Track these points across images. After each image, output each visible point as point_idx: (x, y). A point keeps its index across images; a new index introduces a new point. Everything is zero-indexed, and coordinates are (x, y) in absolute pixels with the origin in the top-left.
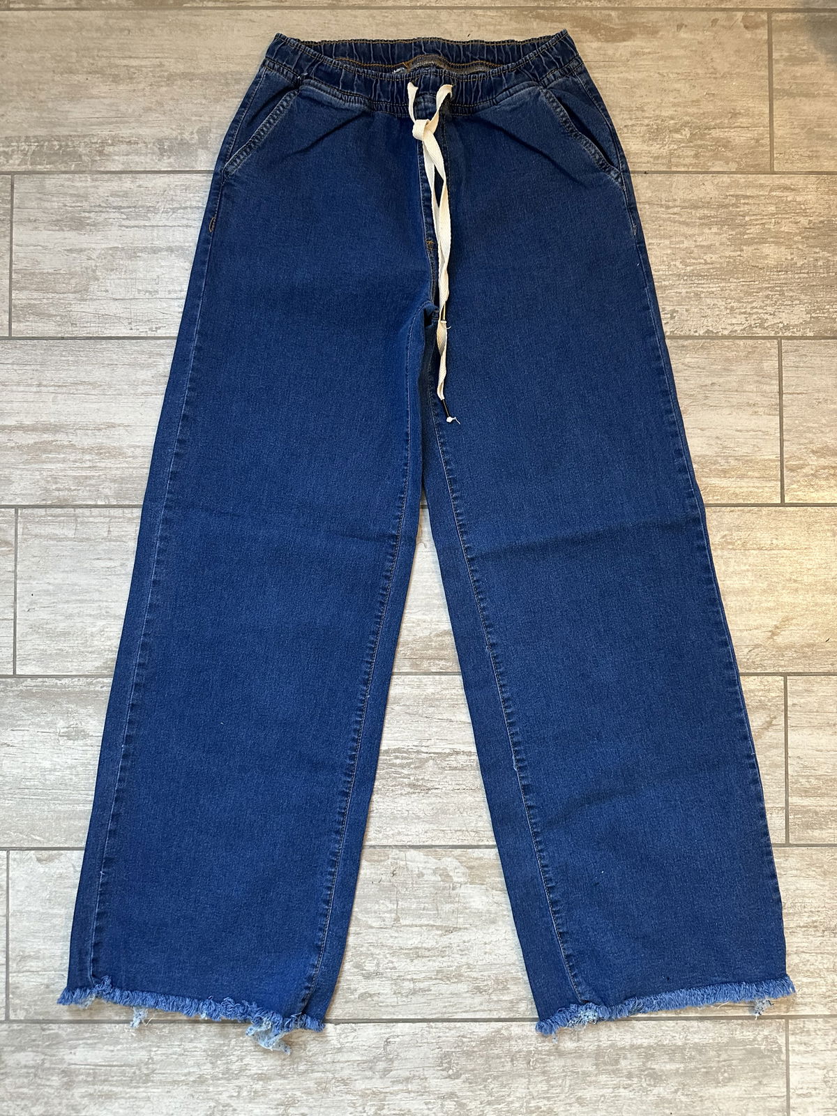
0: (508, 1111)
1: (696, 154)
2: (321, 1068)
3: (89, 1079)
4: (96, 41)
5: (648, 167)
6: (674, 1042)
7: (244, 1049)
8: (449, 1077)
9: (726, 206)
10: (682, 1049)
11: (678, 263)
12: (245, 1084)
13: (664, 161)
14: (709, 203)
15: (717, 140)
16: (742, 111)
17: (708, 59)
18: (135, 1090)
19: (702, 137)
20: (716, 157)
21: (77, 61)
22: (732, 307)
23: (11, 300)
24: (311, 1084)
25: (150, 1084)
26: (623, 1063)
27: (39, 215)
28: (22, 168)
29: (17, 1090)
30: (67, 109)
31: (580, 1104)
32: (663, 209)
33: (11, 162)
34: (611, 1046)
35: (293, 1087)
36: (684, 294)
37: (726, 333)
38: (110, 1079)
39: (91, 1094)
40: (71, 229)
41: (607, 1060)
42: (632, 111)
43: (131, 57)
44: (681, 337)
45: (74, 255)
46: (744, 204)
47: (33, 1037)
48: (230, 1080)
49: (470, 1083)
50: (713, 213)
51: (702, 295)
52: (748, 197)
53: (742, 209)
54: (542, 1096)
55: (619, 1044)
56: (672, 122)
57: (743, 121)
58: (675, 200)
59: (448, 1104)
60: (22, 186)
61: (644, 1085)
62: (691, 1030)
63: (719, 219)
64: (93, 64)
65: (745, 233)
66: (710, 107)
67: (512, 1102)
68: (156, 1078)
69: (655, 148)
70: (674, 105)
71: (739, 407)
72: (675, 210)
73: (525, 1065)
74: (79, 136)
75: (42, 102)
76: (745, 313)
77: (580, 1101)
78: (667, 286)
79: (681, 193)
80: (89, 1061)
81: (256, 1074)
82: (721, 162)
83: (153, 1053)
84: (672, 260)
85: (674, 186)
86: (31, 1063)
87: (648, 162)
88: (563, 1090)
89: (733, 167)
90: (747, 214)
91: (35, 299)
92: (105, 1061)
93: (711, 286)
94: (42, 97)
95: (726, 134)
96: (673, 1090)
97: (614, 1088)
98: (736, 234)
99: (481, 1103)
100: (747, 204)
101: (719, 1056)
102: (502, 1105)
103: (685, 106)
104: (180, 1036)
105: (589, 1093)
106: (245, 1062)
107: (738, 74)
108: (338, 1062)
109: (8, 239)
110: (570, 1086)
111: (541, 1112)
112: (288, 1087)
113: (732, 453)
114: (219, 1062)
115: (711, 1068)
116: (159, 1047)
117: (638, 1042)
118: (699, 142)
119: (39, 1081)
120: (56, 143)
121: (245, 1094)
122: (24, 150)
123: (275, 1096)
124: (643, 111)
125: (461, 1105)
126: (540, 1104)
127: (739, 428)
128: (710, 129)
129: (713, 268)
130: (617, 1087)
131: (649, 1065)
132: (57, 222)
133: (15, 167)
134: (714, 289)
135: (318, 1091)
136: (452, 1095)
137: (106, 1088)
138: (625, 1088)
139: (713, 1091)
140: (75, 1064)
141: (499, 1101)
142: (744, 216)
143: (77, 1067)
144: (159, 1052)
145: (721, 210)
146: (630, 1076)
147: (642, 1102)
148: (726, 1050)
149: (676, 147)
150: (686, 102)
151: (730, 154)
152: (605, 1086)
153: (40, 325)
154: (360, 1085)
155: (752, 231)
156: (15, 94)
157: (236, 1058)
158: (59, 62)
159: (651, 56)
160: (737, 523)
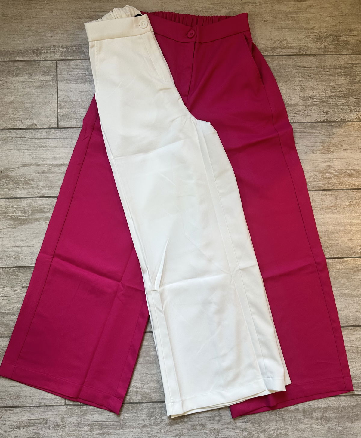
0: (269, 435)
1: (335, 47)
2: (193, 420)
3: (99, 427)
4: (89, 5)
5: (316, 53)
6: (334, 405)
7: (162, 413)
8: (245, 422)
9: (348, 68)
10: (338, 408)
11: (329, 92)
12: (163, 427)
13: (322, 50)
14: (341, 67)
15: (344, 41)
16: (354, 29)
17: (339, 8)
18: (118, 431)
19: (338, 40)
20: (343, 48)
21: (82, 14)
22: (351, 109)
23: (58, 112)
24: (189, 426)
25: (124, 429)
26: (314, 414)
27: (69, 77)
28: (61, 58)
29: (70, 432)
30: (78, 34)
31: (297, 431)
32: (323, 70)
33: (56, 56)
34: (309, 408)
35: (182, 428)
36: (331, 104)
37: (349, 119)
38: (108, 427)
39: (100, 433)
40: (81, 83)
41: (308, 414)
42: (309, 30)
43: (104, 12)
44: (331, 122)
45: (83, 93)
46: (355, 67)
47: (76, 411)
48: (156, 426)
49: (253, 424)
50: (342, 71)
51: (339, 104)
52: (357, 64)
53: (354, 69)
54: (282, 428)
55: (312, 407)
56: (326, 34)
57: (354, 33)
58: (327, 66)
59: (245, 433)
60: (61, 65)
61: (323, 423)
62: (341, 400)
63: (345, 73)
64: (88, 15)
65: (355, 79)
66: (340, 28)
67: (270, 431)
68: (127, 426)
69: (319, 45)
70: (326, 27)
71: (355, 149)
72: (328, 70)
73: (275, 416)
74: (84, 45)
75: (68, 31)
76: (356, 111)
77: (297, 430)
78: (324, 101)
79: (329, 63)
80: (99, 420)
81: (167, 423)
82: (346, 50)
83: (125, 416)
84: (327, 90)
85: (327, 60)
86: (76, 422)
87: (316, 51)
88: (290, 426)
89: (350, 52)
90: (356, 71)
91: (68, 112)
92: (106, 420)
93: (342, 101)
94: (68, 29)
95: (347, 38)
96: (334, 424)
97: (311, 425)
98: (352, 79)
99: (258, 432)
100: (356, 67)
101: (353, 411)
102: (266, 433)
103: (331, 28)
104: (136, 409)
105: (301, 427)
106: (162, 418)
107: (352, 14)
108: (200, 417)
109: (56, 87)
110: (293, 424)
111: (282, 435)
112: (180, 428)
113: (353, 168)
114: (152, 419)
115: (350, 415)
116: (127, 413)
117: (320, 406)
118: (337, 42)
119: (79, 429)
120: (74, 48)
121: (163, 431)
122: (61, 51)
123: (175, 432)
124: (314, 30)
125: (250, 433)
126: (282, 432)
127: (355, 158)
128: (341, 37)
129: (343, 93)
130: (312, 424)
131: (325, 415)
132: (75, 80)
133: (58, 58)
134: (343, 102)
135: (192, 429)
136: (246, 429)
137: (107, 431)
138: (315, 424)
139: (350, 424)
140: (94, 421)
141: (265, 431)
142: (355, 72)
143: (95, 422)
144: (127, 416)
145: (346, 70)
146: (317, 419)
147: (322, 430)
148: (355, 408)
149: (327, 44)
150: (331, 26)
151: (349, 47)
152: (307, 424)
153: (70, 122)
154: (209, 426)
155: (358, 78)
156: (56, 28)
157: (159, 417)
158: (75, 14)
159: (316, 7)
160: (355, 196)
